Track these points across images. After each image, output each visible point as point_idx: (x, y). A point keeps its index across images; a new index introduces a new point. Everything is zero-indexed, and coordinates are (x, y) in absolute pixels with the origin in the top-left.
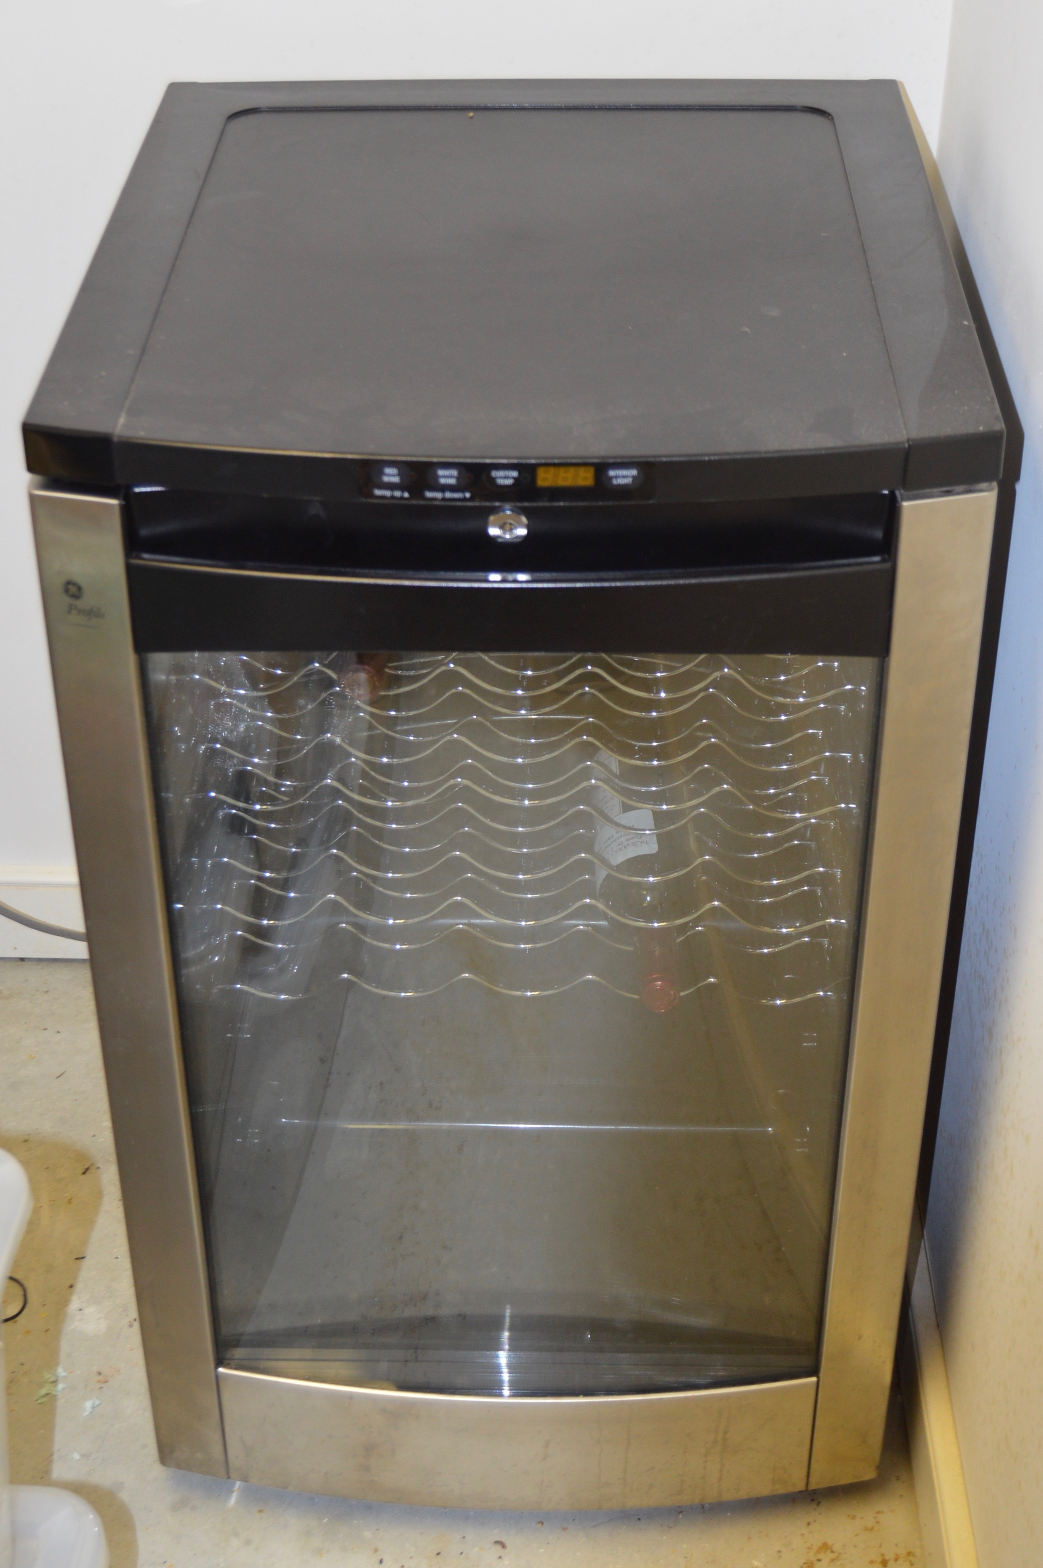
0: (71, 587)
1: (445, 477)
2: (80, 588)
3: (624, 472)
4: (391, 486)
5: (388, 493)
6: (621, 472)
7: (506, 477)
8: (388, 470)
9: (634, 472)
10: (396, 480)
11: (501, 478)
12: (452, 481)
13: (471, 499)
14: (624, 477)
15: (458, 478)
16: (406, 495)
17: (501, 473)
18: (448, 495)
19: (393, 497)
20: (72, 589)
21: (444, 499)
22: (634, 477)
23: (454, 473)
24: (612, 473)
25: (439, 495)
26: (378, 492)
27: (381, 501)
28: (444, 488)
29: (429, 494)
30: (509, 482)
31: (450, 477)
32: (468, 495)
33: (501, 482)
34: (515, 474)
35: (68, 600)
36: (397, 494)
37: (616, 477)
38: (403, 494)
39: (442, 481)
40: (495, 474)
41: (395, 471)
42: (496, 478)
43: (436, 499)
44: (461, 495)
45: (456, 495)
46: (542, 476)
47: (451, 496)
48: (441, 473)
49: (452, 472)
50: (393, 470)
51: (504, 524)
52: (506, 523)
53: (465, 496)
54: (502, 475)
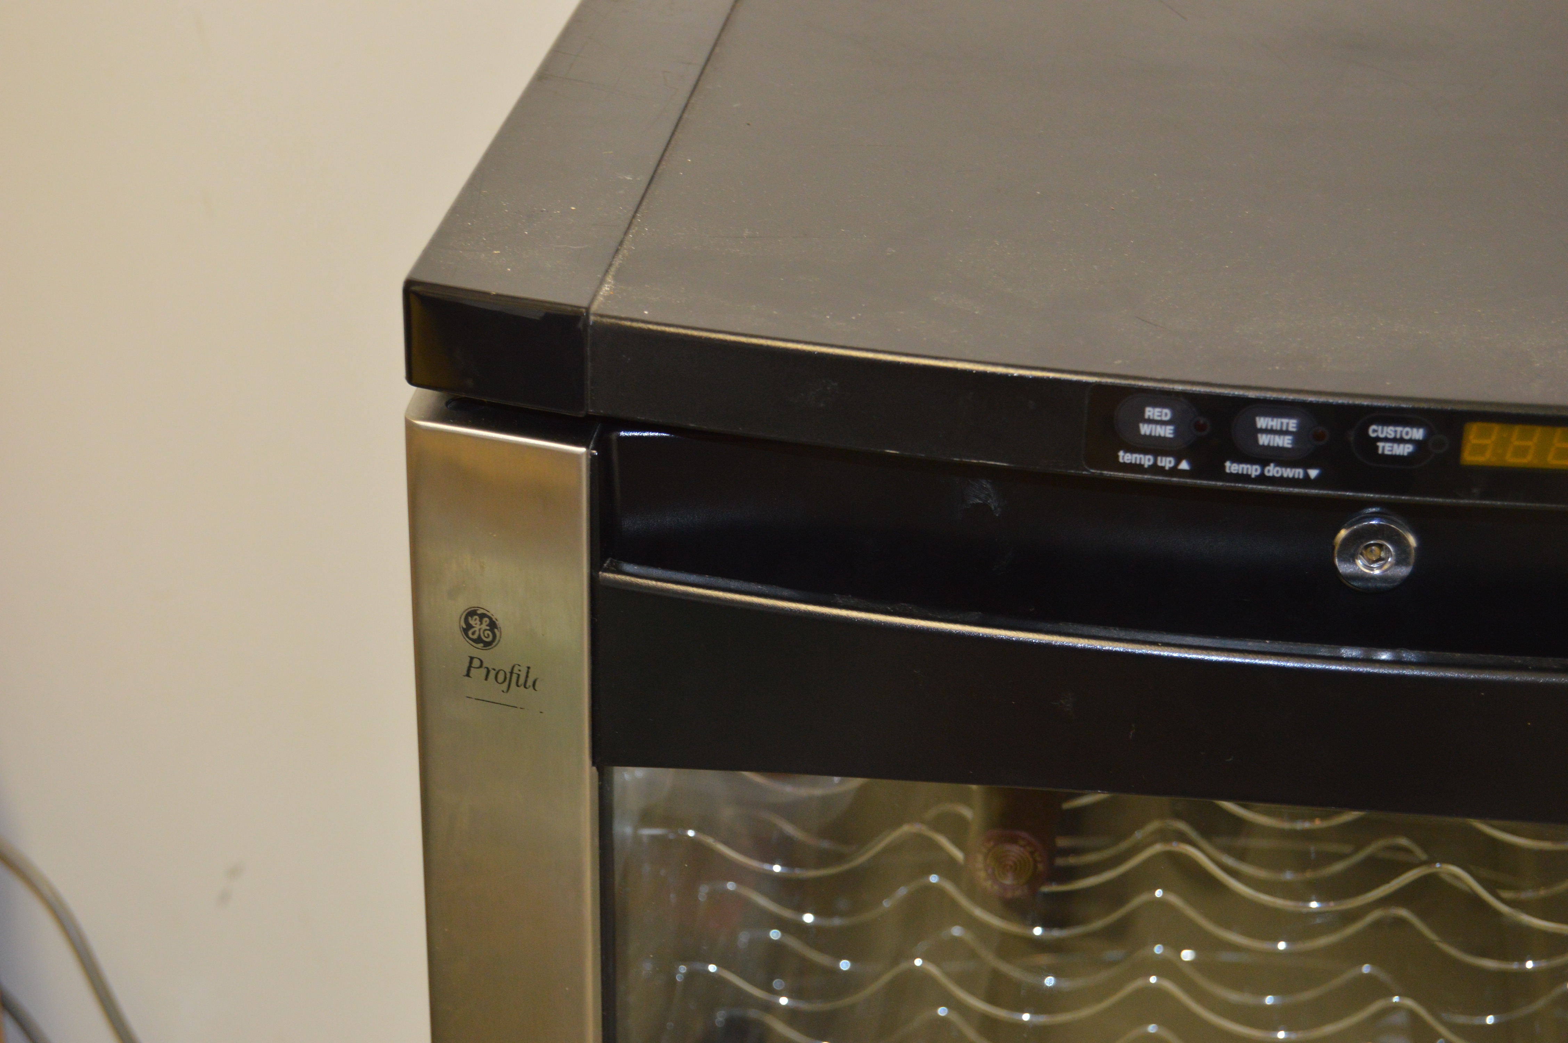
0: (474, 621)
1: (1271, 431)
2: (493, 625)
4: (1155, 446)
5: (1147, 460)
7: (1401, 441)
8: (1151, 412)
10: (1167, 432)
11: (1386, 440)
12: (1285, 442)
13: (1318, 482)
15: (1297, 435)
16: (1184, 465)
17: (1389, 431)
18: (1272, 470)
19: (1155, 469)
20: (479, 627)
21: (1262, 479)
23: (1292, 424)
25: (1254, 470)
26: (1125, 457)
28: (1264, 456)
29: (1232, 467)
30: (1404, 450)
31: (1286, 433)
32: (1313, 473)
33: (1385, 448)
34: (1418, 434)
35: (468, 649)
36: (1167, 462)
38: (1178, 462)
39: (1264, 440)
40: (1376, 430)
41: (1166, 414)
42: (1379, 439)
43: (1245, 478)
44: (1298, 473)
45: (1288, 473)
46: (1475, 441)
47: (1278, 472)
48: (1262, 422)
49: (1285, 421)
50: (1161, 412)
51: (1369, 549)
52: (1373, 547)
53: (1307, 475)
54: (1390, 434)
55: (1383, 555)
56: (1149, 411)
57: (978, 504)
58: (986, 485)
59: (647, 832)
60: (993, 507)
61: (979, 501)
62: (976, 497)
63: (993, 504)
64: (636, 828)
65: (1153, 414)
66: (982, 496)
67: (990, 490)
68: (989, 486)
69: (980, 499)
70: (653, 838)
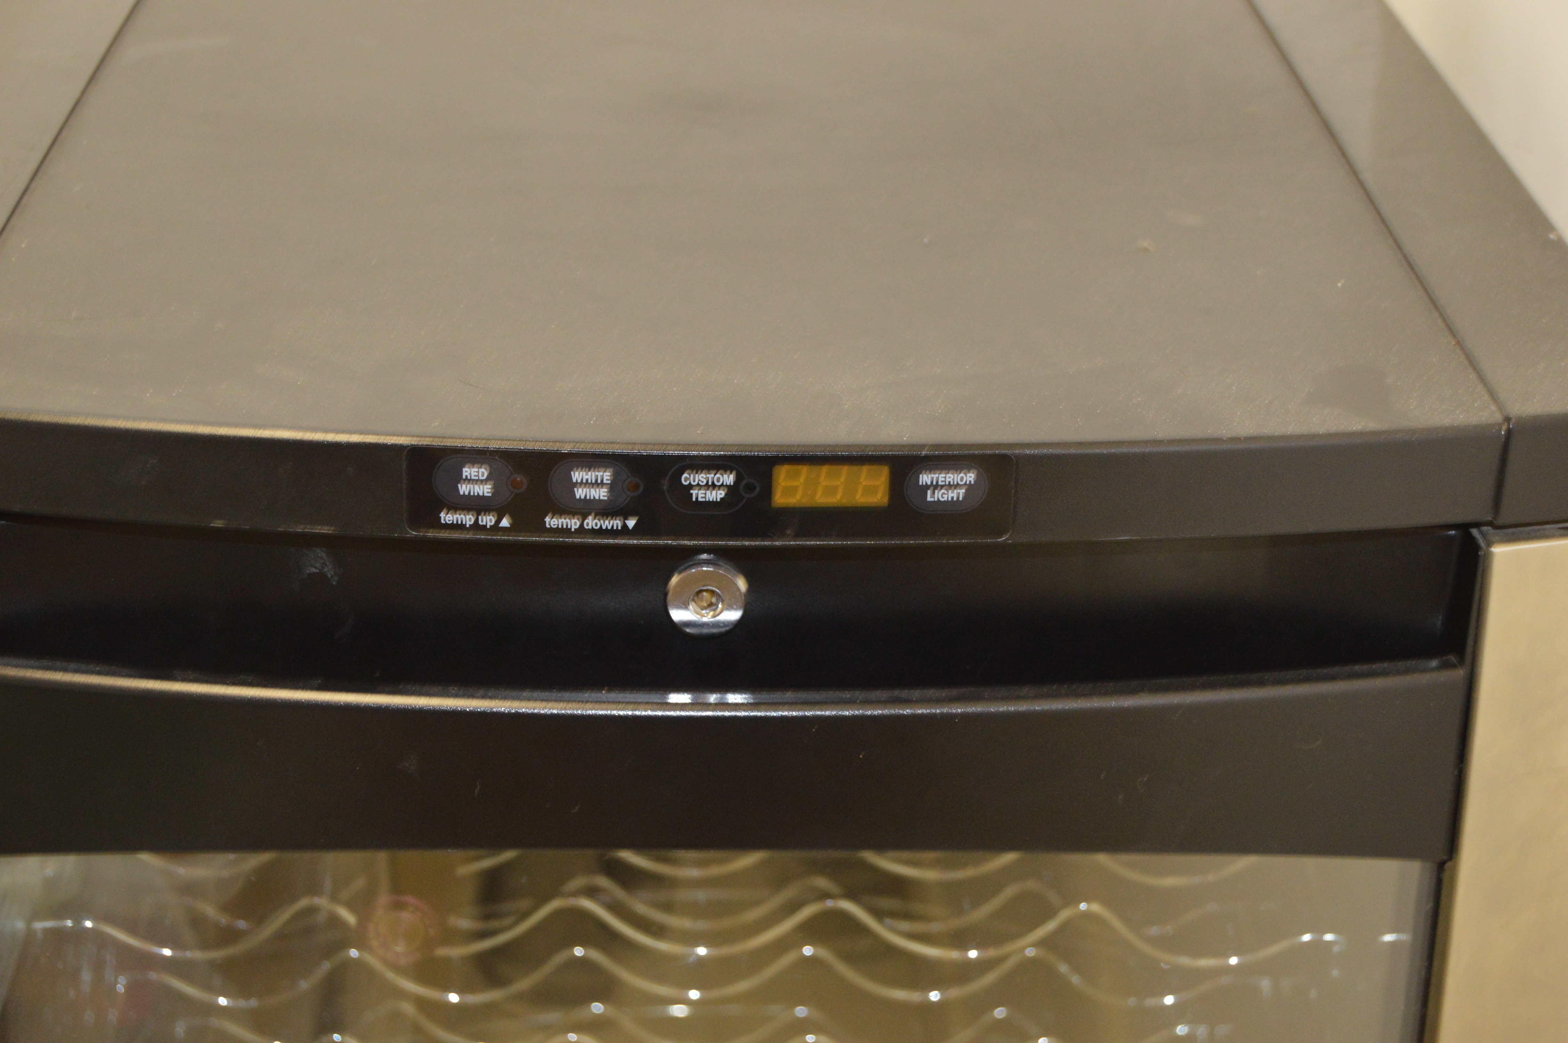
1: (586, 484)
3: (951, 477)
4: (478, 505)
5: (468, 519)
6: (942, 477)
7: (711, 486)
8: (468, 471)
9: (970, 477)
10: (486, 490)
11: (700, 487)
12: (601, 494)
13: (637, 531)
14: (951, 486)
15: (612, 487)
16: (505, 522)
17: (702, 477)
18: (591, 522)
19: (478, 528)
21: (581, 532)
22: (970, 488)
23: (606, 476)
24: (925, 478)
25: (574, 523)
26: (447, 517)
27: (456, 535)
28: (585, 508)
29: (552, 522)
30: (717, 496)
31: (597, 484)
32: (631, 523)
33: (699, 495)
34: (729, 479)
36: (488, 520)
37: (936, 487)
38: (499, 521)
39: (580, 493)
40: (687, 478)
41: (482, 472)
42: (690, 486)
43: (566, 531)
44: (617, 523)
45: (608, 524)
46: (783, 484)
47: (596, 525)
48: (577, 476)
49: (600, 474)
50: (478, 472)
51: (700, 595)
52: (705, 594)
53: (625, 526)
54: (702, 482)
55: (714, 600)
56: (466, 471)
57: (314, 573)
58: (321, 553)
59: (40, 925)
60: (329, 576)
61: (314, 570)
62: (312, 566)
63: (329, 571)
64: (29, 921)
65: (470, 474)
66: (318, 565)
67: (325, 558)
68: (324, 555)
69: (316, 568)
70: (46, 931)
